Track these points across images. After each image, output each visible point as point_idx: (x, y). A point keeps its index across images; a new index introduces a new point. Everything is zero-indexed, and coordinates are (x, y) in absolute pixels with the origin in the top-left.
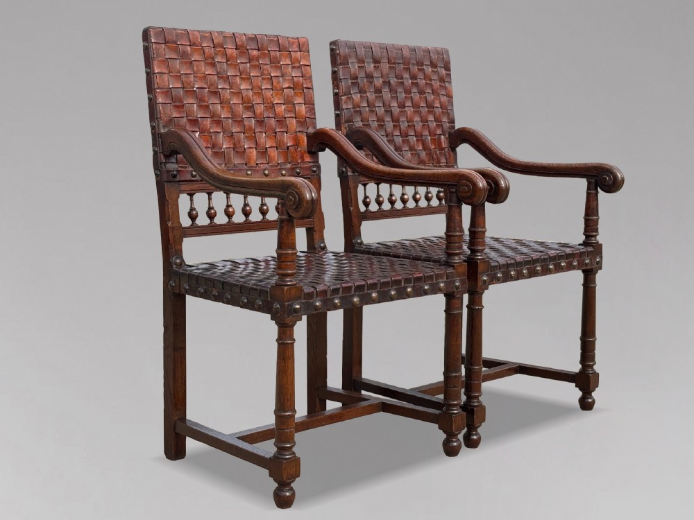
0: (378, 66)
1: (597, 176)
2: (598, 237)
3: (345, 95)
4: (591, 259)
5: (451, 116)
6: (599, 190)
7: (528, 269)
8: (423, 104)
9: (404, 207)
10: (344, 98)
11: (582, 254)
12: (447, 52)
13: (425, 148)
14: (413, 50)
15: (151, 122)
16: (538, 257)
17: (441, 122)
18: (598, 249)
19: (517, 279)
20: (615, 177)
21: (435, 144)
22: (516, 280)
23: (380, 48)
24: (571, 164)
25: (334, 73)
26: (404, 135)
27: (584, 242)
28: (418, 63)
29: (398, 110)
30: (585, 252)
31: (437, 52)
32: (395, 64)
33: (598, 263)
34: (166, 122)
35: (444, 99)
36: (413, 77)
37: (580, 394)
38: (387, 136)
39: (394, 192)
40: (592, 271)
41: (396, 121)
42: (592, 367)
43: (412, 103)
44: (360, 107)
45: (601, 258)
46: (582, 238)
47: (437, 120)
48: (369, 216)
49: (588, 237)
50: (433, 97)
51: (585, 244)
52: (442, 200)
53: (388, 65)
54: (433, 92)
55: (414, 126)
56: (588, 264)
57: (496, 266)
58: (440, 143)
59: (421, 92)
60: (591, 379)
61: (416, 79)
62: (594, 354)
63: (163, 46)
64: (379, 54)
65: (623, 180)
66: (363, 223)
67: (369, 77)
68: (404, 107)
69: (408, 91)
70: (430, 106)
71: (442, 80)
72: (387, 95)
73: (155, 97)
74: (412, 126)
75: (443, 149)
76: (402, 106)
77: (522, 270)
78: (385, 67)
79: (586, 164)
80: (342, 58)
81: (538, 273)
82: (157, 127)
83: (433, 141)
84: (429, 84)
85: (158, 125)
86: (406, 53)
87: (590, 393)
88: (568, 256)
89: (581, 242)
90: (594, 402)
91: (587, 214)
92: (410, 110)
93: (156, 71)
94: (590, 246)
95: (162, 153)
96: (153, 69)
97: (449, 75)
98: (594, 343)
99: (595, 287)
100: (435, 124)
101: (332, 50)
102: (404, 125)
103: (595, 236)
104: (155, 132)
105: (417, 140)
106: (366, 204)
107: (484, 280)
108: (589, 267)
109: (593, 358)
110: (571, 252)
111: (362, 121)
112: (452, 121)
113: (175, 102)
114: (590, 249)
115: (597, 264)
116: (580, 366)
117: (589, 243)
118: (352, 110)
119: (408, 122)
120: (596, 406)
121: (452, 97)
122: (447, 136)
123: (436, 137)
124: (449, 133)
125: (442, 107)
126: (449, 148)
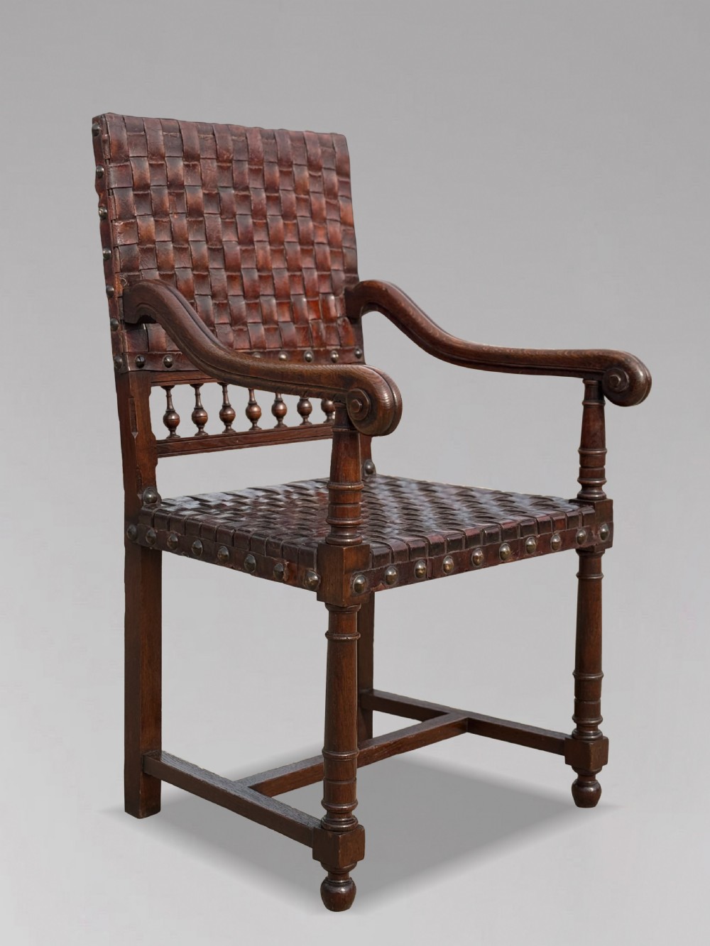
0: (194, 166)
1: (602, 374)
2: (604, 487)
3: (120, 219)
4: (589, 531)
5: (349, 259)
6: (606, 399)
7: (454, 556)
8: (290, 238)
9: (254, 427)
10: (119, 224)
11: (571, 520)
12: (342, 141)
13: (295, 320)
14: (270, 136)
16: (478, 532)
17: (329, 270)
18: (604, 510)
19: (432, 577)
20: (634, 376)
21: (317, 311)
22: (430, 578)
23: (199, 132)
24: (555, 352)
25: (100, 176)
26: (252, 295)
27: (579, 496)
28: (280, 162)
29: (238, 248)
30: (576, 517)
31: (321, 140)
32: (230, 161)
33: (603, 535)
35: (336, 229)
36: (271, 187)
37: (574, 776)
38: (214, 296)
39: (232, 401)
40: (593, 552)
41: (233, 268)
42: (594, 727)
43: (268, 234)
44: (154, 242)
45: (611, 526)
46: (575, 489)
47: (321, 266)
48: (177, 447)
49: (586, 487)
50: (311, 224)
51: (581, 500)
52: (332, 412)
53: (215, 164)
54: (314, 215)
55: (272, 277)
56: (583, 538)
57: (384, 556)
58: (326, 309)
59: (287, 215)
60: (593, 750)
61: (277, 191)
62: (599, 705)
64: (197, 142)
65: (648, 382)
66: (160, 460)
67: (175, 186)
68: (251, 242)
69: (258, 213)
70: (306, 242)
71: (330, 193)
72: (214, 221)
74: (267, 278)
75: (333, 320)
76: (247, 240)
77: (441, 560)
78: (210, 168)
79: (580, 352)
80: (114, 148)
81: (477, 564)
83: (313, 305)
84: (306, 201)
86: (258, 144)
87: (592, 776)
88: (542, 526)
89: (574, 497)
90: (599, 791)
91: (584, 445)
92: (263, 249)
94: (590, 504)
97: (346, 185)
98: (598, 684)
99: (599, 580)
100: (316, 274)
101: (95, 133)
102: (251, 275)
103: (599, 486)
105: (279, 305)
106: (171, 424)
107: (357, 585)
108: (585, 545)
109: (596, 712)
110: (548, 519)
111: (159, 268)
112: (352, 269)
114: (588, 510)
115: (603, 538)
116: (575, 726)
117: (587, 499)
118: (137, 248)
119: (259, 271)
120: (603, 799)
121: (352, 225)
122: (342, 296)
123: (317, 298)
124: (346, 290)
125: (330, 243)
126: (346, 319)
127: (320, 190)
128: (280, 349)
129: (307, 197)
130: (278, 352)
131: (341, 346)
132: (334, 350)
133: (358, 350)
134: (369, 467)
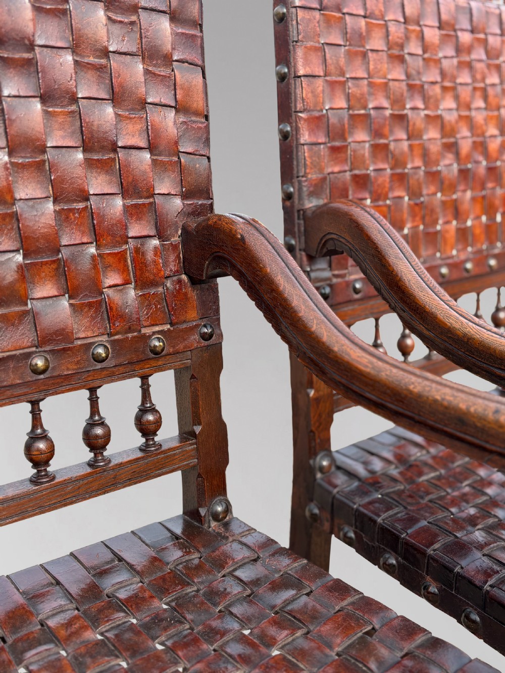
8: (61, 138)
15: (283, 182)
17: (151, 195)
34: (316, 185)
35: (167, 120)
47: (131, 189)
50: (110, 112)
54: (118, 96)
63: (317, 14)
70: (98, 145)
71: (155, 54)
73: (297, 129)
82: (296, 196)
84: (100, 68)
85: (300, 190)
93: (301, 72)
95: (304, 250)
96: (295, 66)
104: (292, 206)
113: (333, 140)
122: (176, 239)
123: (124, 247)
124: (184, 229)
125: (152, 148)
126: (184, 277)
127: (134, 49)
128: (34, 349)
129: (103, 61)
130: (28, 356)
131: (171, 324)
132: (154, 333)
133: (205, 326)
134: (219, 509)
